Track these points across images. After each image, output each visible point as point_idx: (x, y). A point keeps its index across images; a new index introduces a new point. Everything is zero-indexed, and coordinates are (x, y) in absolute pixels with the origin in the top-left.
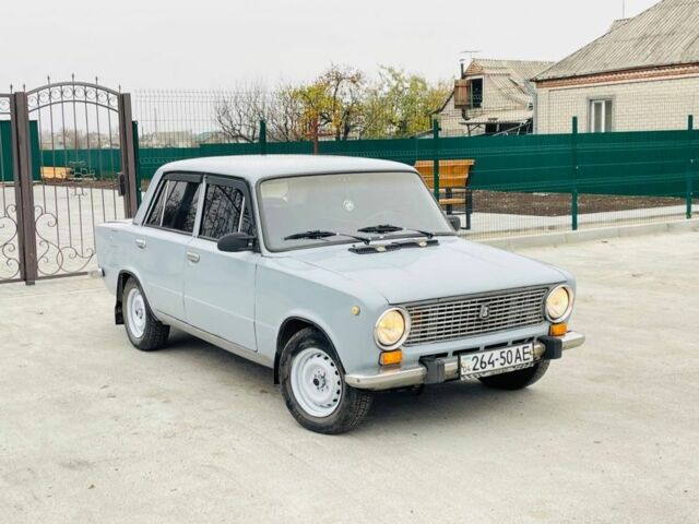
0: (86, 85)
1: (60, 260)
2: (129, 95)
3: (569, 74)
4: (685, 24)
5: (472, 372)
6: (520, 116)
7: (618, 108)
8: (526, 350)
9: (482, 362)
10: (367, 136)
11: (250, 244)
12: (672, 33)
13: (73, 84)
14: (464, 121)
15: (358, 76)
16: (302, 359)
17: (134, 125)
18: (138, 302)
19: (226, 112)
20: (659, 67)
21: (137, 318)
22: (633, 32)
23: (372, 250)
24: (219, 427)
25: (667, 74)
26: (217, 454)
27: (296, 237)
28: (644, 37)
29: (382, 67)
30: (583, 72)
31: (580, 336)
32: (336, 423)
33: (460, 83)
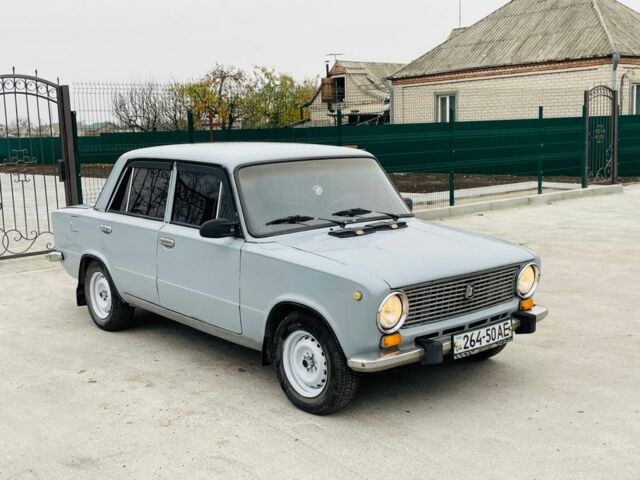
0: (26, 77)
1: (6, 244)
2: (67, 87)
3: (419, 73)
4: (513, 32)
5: (463, 350)
6: (378, 109)
7: (461, 101)
8: (507, 326)
9: (472, 341)
10: (249, 125)
11: (232, 230)
12: (502, 39)
13: (14, 76)
14: (329, 113)
15: (240, 74)
16: (292, 341)
17: (73, 115)
18: (102, 285)
19: (122, 105)
20: (494, 68)
21: (100, 300)
22: (471, 38)
23: (352, 233)
24: (212, 412)
25: (501, 73)
26: (222, 443)
27: (278, 222)
28: (480, 43)
29: (256, 67)
30: (431, 72)
31: (544, 310)
32: (324, 403)
33: (326, 81)
